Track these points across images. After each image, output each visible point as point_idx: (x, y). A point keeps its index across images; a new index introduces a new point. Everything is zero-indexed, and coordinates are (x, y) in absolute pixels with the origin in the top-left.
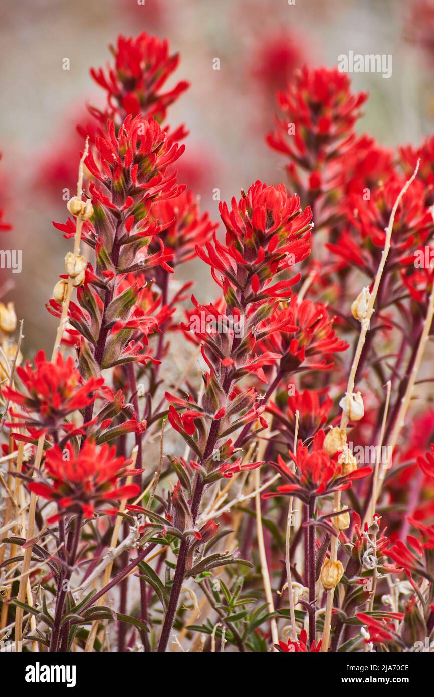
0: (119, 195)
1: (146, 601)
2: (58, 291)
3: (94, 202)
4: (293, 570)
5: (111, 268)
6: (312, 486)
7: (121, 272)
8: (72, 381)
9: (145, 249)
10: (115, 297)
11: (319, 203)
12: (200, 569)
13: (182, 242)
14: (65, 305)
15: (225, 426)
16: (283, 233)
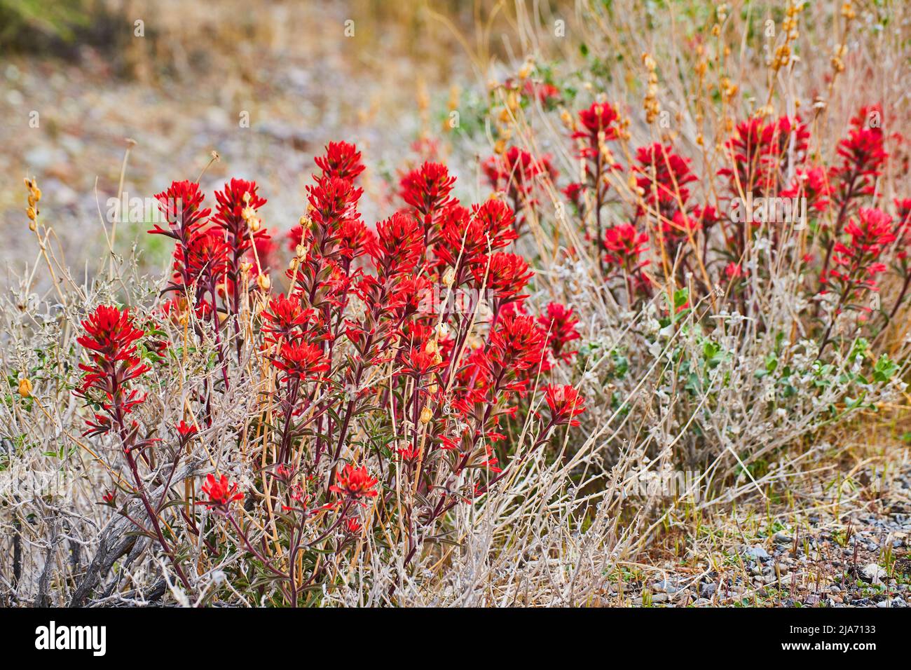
0: (326, 217)
1: (331, 430)
2: (292, 264)
3: (312, 220)
4: (408, 416)
5: (320, 254)
6: (418, 370)
7: (325, 257)
8: (297, 309)
9: (338, 246)
10: (322, 269)
11: (430, 231)
12: (359, 411)
13: (358, 246)
14: (295, 272)
15: (375, 339)
16: (409, 240)
